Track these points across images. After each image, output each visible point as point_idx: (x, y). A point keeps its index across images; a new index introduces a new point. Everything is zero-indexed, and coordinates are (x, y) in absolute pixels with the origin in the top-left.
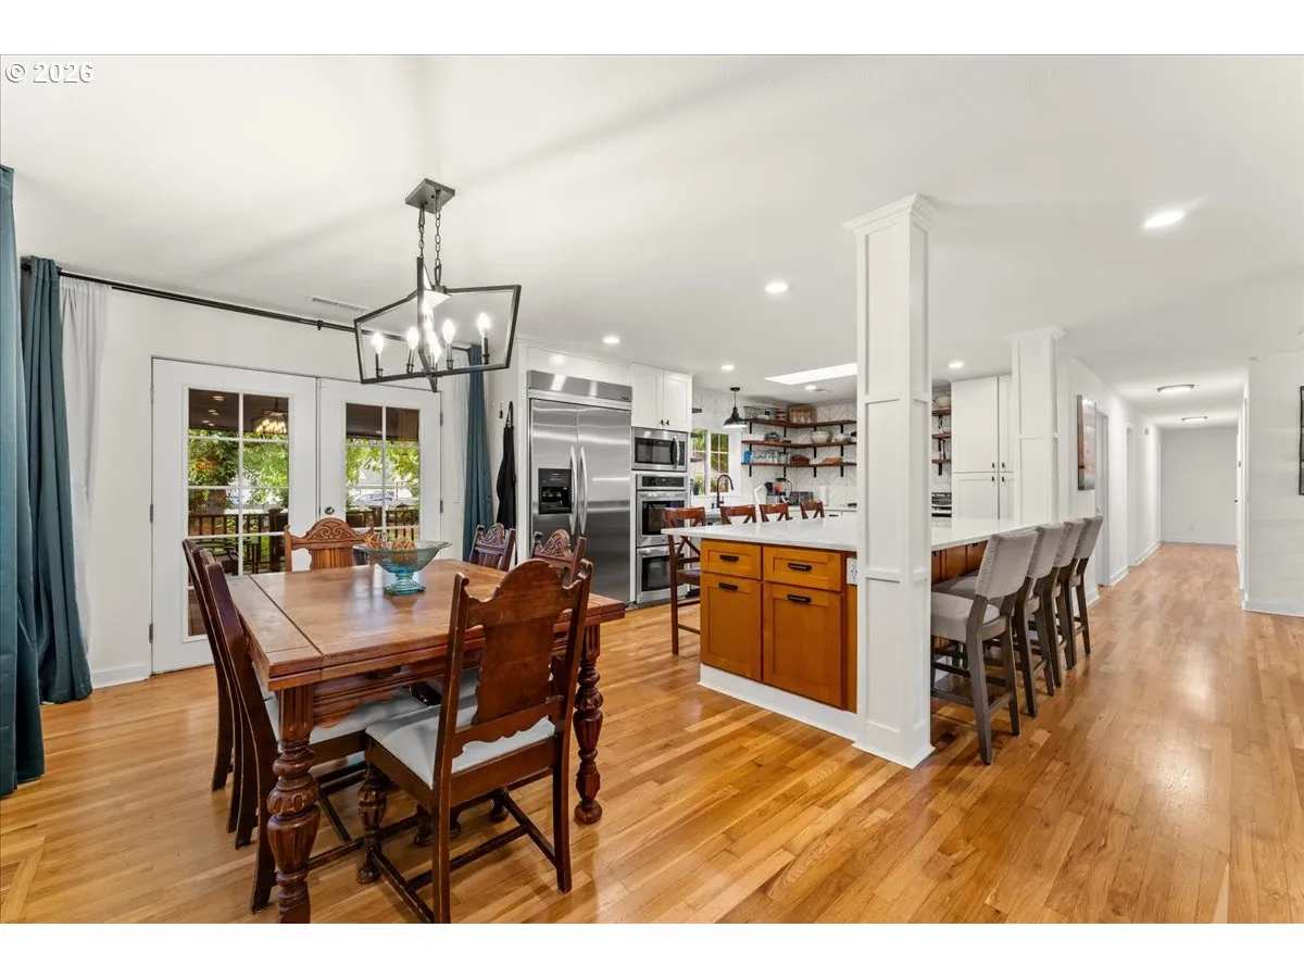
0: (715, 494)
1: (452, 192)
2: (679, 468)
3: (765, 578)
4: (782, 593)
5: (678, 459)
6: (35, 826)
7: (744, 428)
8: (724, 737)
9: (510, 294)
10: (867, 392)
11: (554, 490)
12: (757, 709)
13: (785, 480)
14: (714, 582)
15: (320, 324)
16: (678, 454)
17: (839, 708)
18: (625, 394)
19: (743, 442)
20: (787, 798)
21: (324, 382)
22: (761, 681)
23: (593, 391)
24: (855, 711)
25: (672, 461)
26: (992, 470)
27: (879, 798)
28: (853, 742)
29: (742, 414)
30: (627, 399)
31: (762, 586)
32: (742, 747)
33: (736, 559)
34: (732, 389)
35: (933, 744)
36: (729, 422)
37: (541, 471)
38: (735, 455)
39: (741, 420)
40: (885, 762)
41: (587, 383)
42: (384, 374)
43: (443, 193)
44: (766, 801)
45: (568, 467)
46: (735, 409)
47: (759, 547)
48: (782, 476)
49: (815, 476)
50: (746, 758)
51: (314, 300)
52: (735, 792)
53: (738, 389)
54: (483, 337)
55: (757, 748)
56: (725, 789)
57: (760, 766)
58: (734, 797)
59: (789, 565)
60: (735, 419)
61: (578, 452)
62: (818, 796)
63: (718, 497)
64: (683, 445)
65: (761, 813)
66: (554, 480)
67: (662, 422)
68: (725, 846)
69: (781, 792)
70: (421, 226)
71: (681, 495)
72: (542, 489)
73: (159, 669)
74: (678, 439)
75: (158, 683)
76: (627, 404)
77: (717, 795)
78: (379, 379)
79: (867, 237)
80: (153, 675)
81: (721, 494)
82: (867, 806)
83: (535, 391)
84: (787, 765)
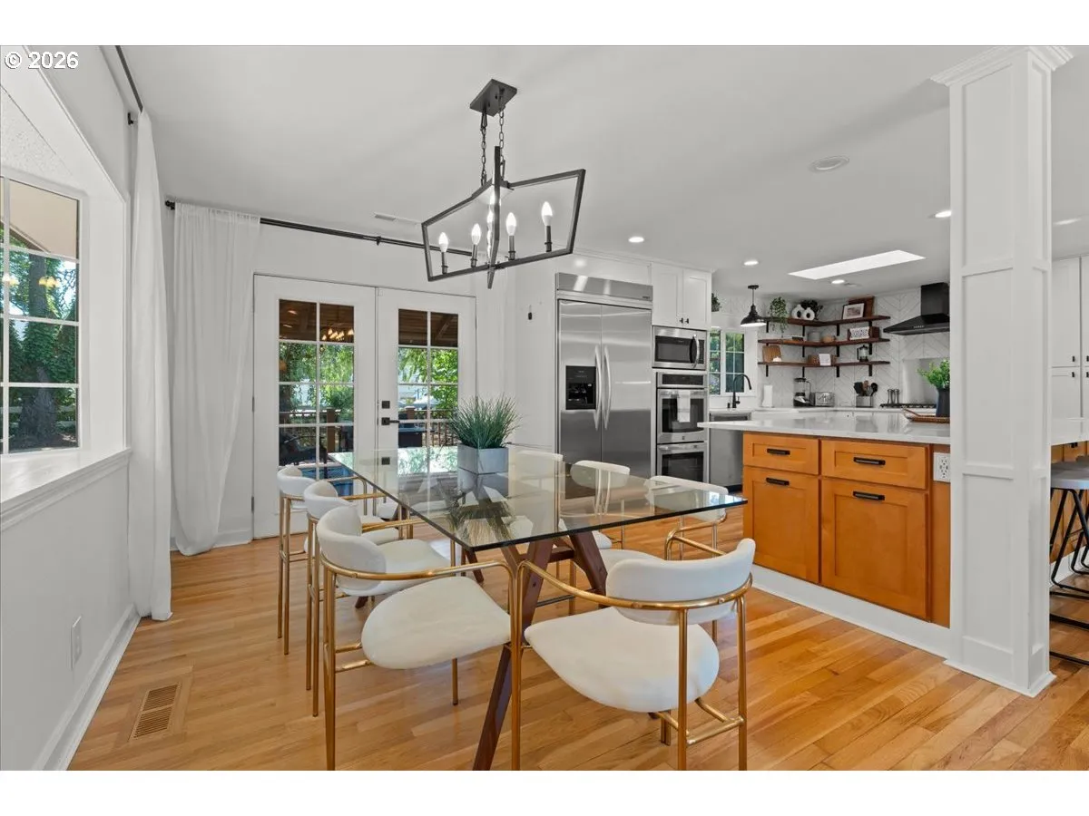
0: (731, 394)
1: (513, 91)
2: (698, 366)
3: (825, 473)
4: (847, 490)
5: (697, 357)
6: (184, 656)
7: (760, 327)
8: (784, 639)
9: (574, 181)
10: (964, 262)
11: (580, 386)
12: (813, 613)
13: (804, 380)
14: (760, 477)
15: (379, 240)
16: (698, 352)
17: (924, 620)
18: (646, 293)
19: (759, 341)
20: (881, 713)
21: (382, 291)
22: (820, 582)
23: (607, 290)
24: (946, 624)
25: (692, 360)
26: (1072, 364)
27: (1002, 727)
28: (945, 659)
29: (759, 312)
30: (648, 298)
31: (820, 482)
32: (808, 651)
33: (787, 453)
34: (750, 287)
35: (1053, 670)
36: (746, 321)
37: (569, 368)
38: (753, 356)
39: (761, 318)
40: (995, 687)
41: (602, 282)
42: (449, 271)
43: (506, 92)
44: (855, 715)
45: (593, 365)
46: (753, 307)
47: (816, 441)
48: (801, 377)
49: (838, 376)
50: (816, 665)
51: (378, 217)
52: (816, 699)
53: (757, 287)
54: (546, 225)
55: (826, 655)
56: (802, 695)
57: (836, 674)
58: (814, 704)
59: (855, 459)
60: (752, 317)
61: (601, 352)
62: (919, 717)
63: (734, 397)
64: (702, 342)
65: (855, 726)
66: (581, 377)
67: (682, 321)
68: (821, 759)
69: (870, 705)
70: (483, 127)
71: (700, 393)
72: (569, 385)
73: (259, 535)
74: (698, 337)
75: (258, 547)
76: (647, 302)
77: (796, 700)
78: (445, 275)
79: (964, 88)
80: (254, 540)
81: (737, 394)
82: (986, 734)
83: (562, 292)
84: (868, 676)
